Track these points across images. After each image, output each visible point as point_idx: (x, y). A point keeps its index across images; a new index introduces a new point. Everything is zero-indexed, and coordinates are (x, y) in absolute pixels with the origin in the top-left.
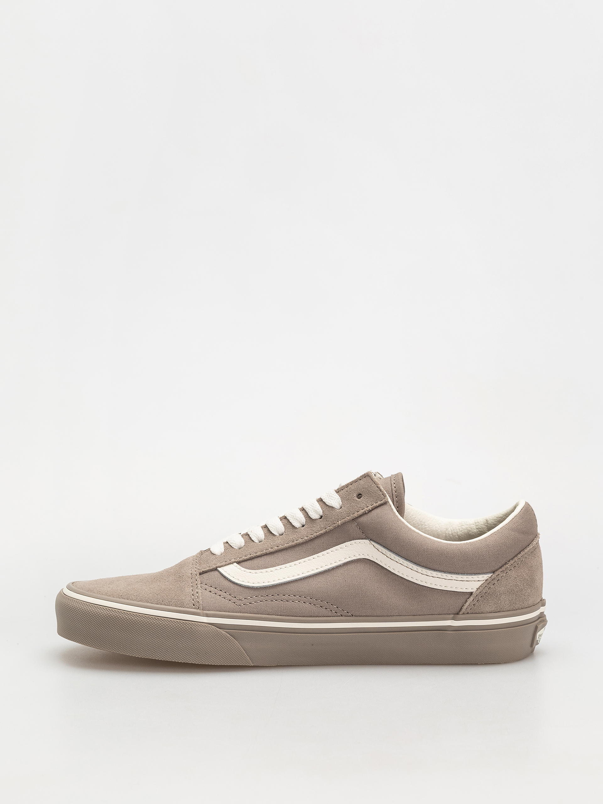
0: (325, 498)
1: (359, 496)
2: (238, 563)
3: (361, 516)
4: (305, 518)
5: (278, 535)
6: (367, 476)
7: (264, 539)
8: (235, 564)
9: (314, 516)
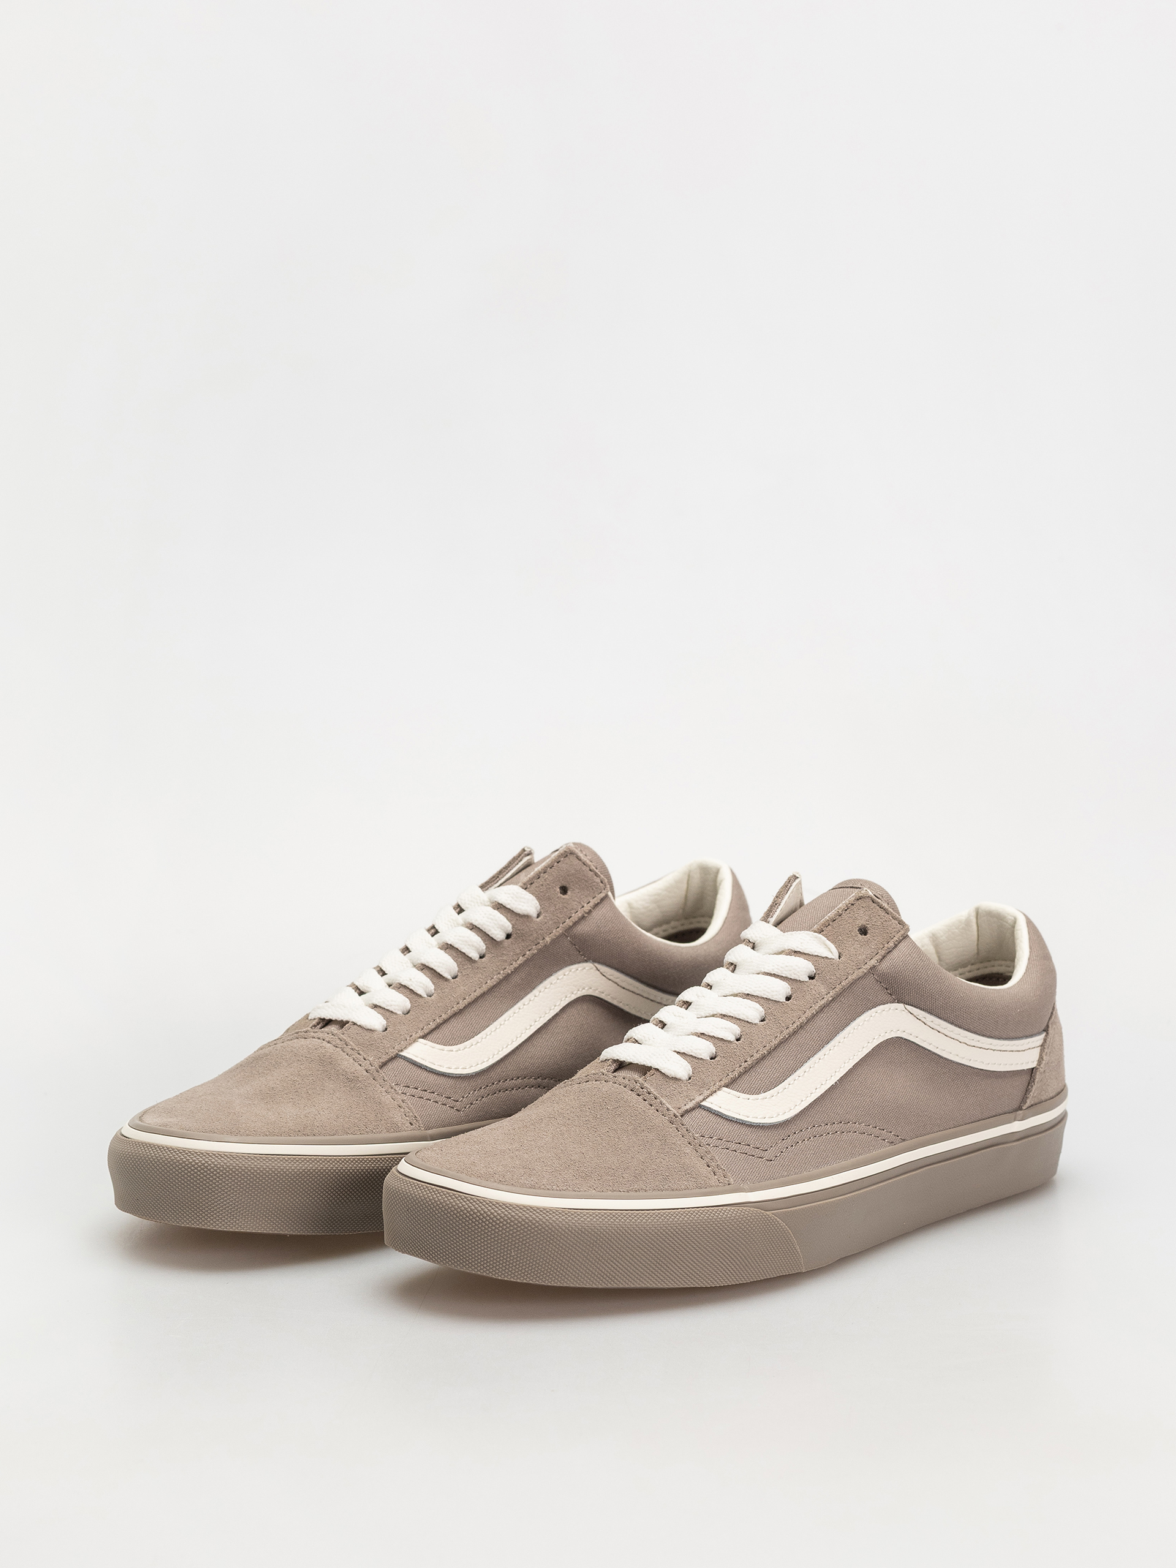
0: (509, 902)
1: (564, 890)
2: (424, 1037)
3: (575, 924)
4: (484, 941)
5: (449, 977)
6: (568, 854)
7: (435, 990)
8: (421, 1040)
9: (499, 936)
